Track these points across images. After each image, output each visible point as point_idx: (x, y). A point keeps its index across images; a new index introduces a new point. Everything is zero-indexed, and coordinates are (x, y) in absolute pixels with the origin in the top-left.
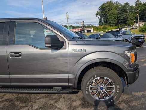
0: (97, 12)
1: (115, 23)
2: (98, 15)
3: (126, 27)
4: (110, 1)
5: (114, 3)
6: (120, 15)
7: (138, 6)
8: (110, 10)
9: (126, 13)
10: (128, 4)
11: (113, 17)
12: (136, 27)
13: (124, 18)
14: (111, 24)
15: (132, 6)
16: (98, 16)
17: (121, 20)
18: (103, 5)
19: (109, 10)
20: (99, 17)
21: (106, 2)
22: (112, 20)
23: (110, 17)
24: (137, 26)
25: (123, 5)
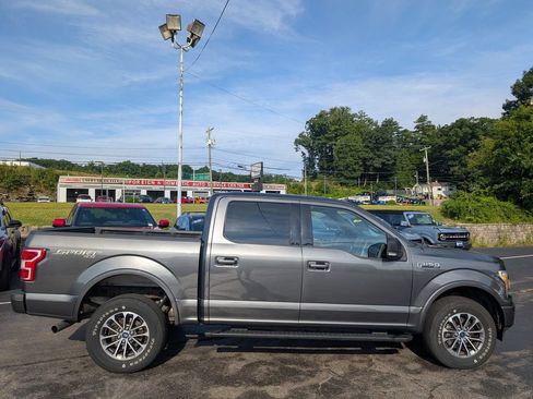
0: (301, 135)
1: (355, 175)
2: (300, 146)
3: (389, 192)
4: (343, 109)
5: (355, 115)
6: (371, 155)
7: (424, 133)
8: (341, 135)
9: (389, 151)
10: (396, 124)
11: (351, 159)
12: (420, 197)
13: (383, 164)
14: (343, 180)
15: (406, 131)
16: (303, 149)
17: (375, 169)
18: (320, 116)
19: (337, 136)
20: (306, 151)
21: (328, 111)
22: (347, 167)
23: (340, 155)
24: (421, 194)
25: (380, 124)
